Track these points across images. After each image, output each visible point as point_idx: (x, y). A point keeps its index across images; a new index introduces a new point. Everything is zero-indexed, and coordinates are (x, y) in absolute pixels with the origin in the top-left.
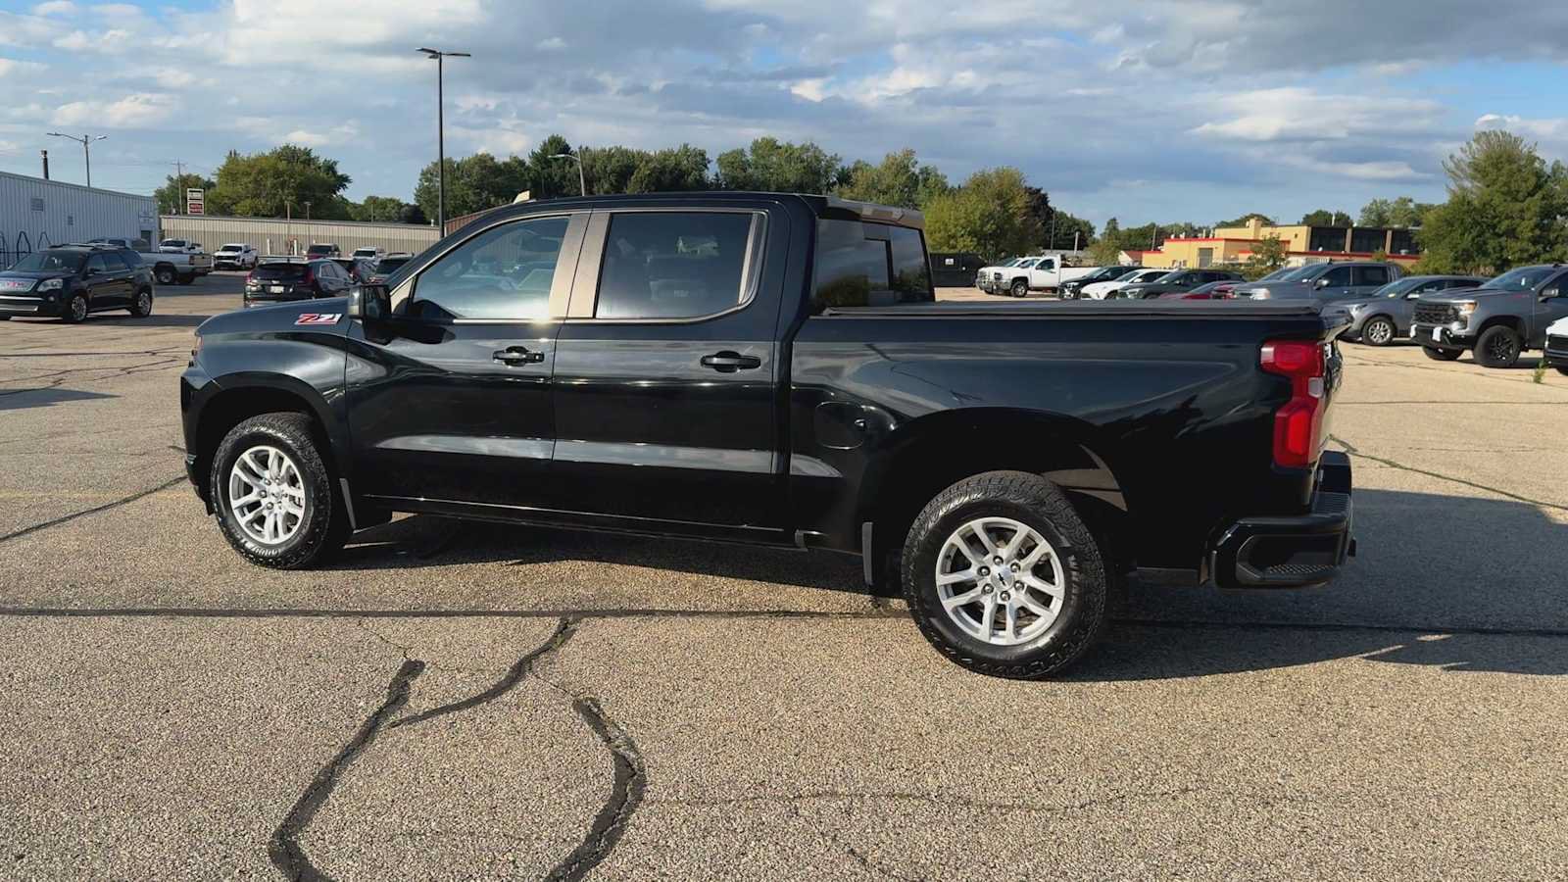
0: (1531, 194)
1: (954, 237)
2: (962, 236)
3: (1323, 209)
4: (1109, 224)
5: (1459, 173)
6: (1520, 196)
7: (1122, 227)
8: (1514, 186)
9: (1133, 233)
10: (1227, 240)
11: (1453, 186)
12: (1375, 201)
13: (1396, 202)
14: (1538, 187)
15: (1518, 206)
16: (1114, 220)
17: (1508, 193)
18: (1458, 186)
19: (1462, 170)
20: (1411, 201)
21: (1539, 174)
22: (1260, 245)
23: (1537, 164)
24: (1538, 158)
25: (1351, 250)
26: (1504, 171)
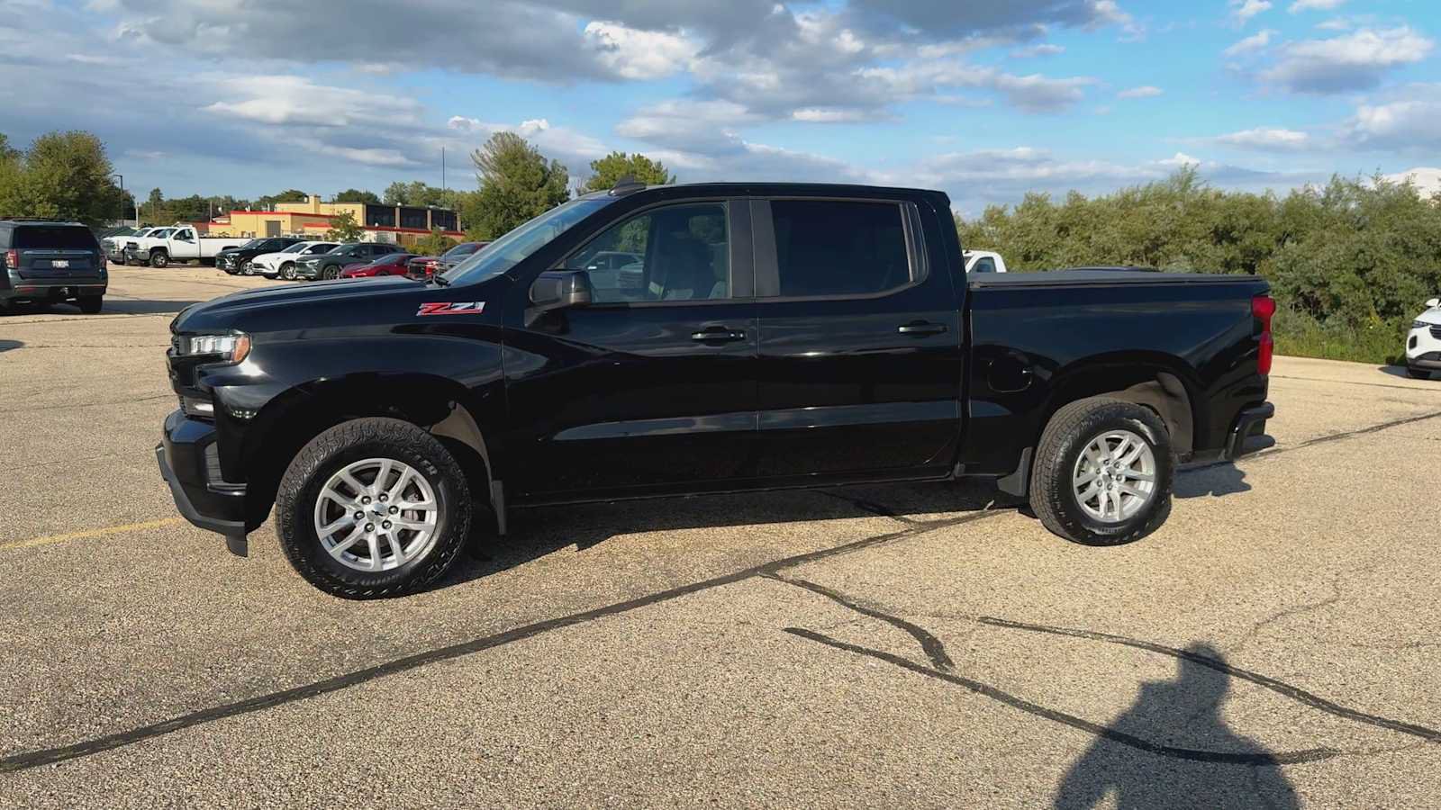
0: (541, 186)
1: (29, 203)
2: (41, 202)
3: (355, 189)
4: (152, 193)
5: (485, 165)
6: (534, 186)
7: (165, 198)
8: (528, 179)
9: (177, 205)
10: (292, 214)
11: (482, 176)
12: (394, 183)
13: (413, 186)
14: (545, 181)
15: (533, 194)
16: (158, 190)
17: (525, 184)
18: (486, 176)
19: (487, 163)
20: (423, 185)
21: (543, 170)
22: (338, 220)
23: (541, 162)
24: (541, 157)
25: (401, 225)
26: (520, 166)
